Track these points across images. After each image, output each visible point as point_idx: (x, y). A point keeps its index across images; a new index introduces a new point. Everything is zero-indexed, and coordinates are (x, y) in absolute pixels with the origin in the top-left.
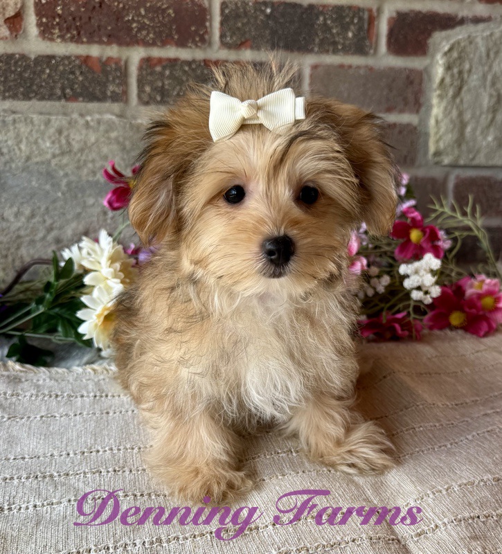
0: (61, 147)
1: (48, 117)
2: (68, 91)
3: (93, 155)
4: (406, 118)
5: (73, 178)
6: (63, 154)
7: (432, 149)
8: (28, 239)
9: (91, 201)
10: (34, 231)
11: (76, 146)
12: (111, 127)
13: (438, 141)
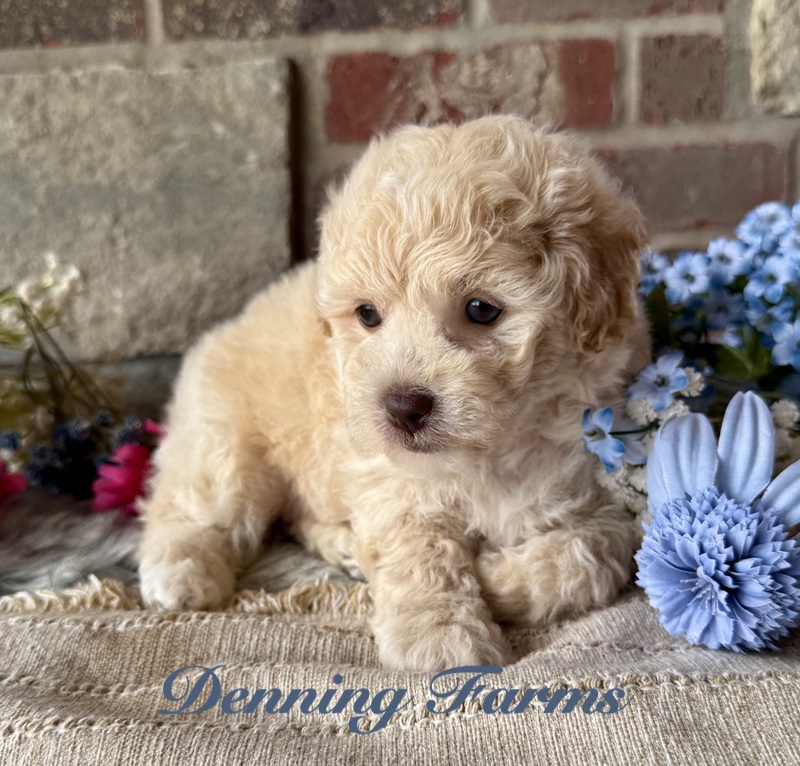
0: (31, 127)
1: (11, 76)
2: (44, 29)
3: (89, 138)
4: (694, 24)
5: (56, 181)
6: (36, 138)
7: (757, 81)
9: (87, 220)
11: (57, 123)
12: (115, 85)
13: (768, 65)
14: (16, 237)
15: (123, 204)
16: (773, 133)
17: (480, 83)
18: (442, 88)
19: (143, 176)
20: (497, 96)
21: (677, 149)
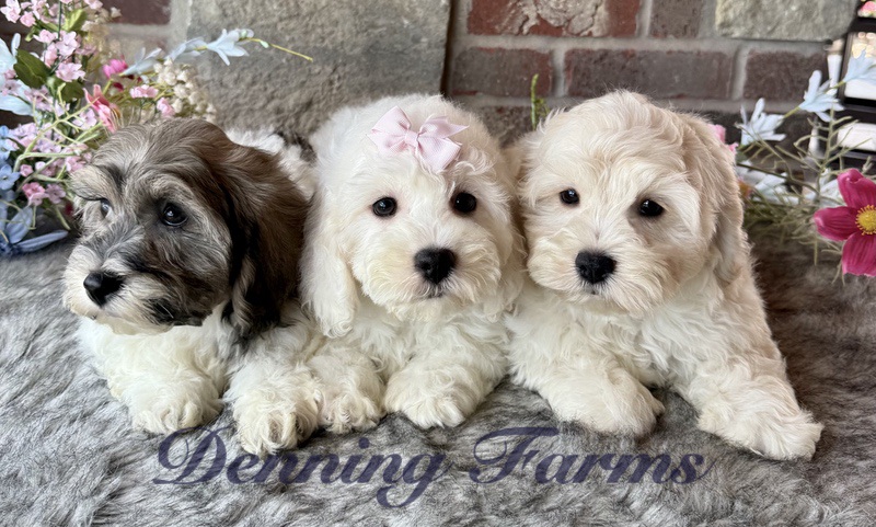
0: (288, 9)
3: (323, 19)
6: (290, 17)
7: (719, 19)
8: (246, 107)
10: (254, 98)
11: (305, 10)
13: (726, 10)
14: (269, 76)
15: (340, 61)
16: (725, 47)
17: (561, 7)
18: (539, 7)
19: (355, 46)
20: (571, 15)
21: (670, 52)
